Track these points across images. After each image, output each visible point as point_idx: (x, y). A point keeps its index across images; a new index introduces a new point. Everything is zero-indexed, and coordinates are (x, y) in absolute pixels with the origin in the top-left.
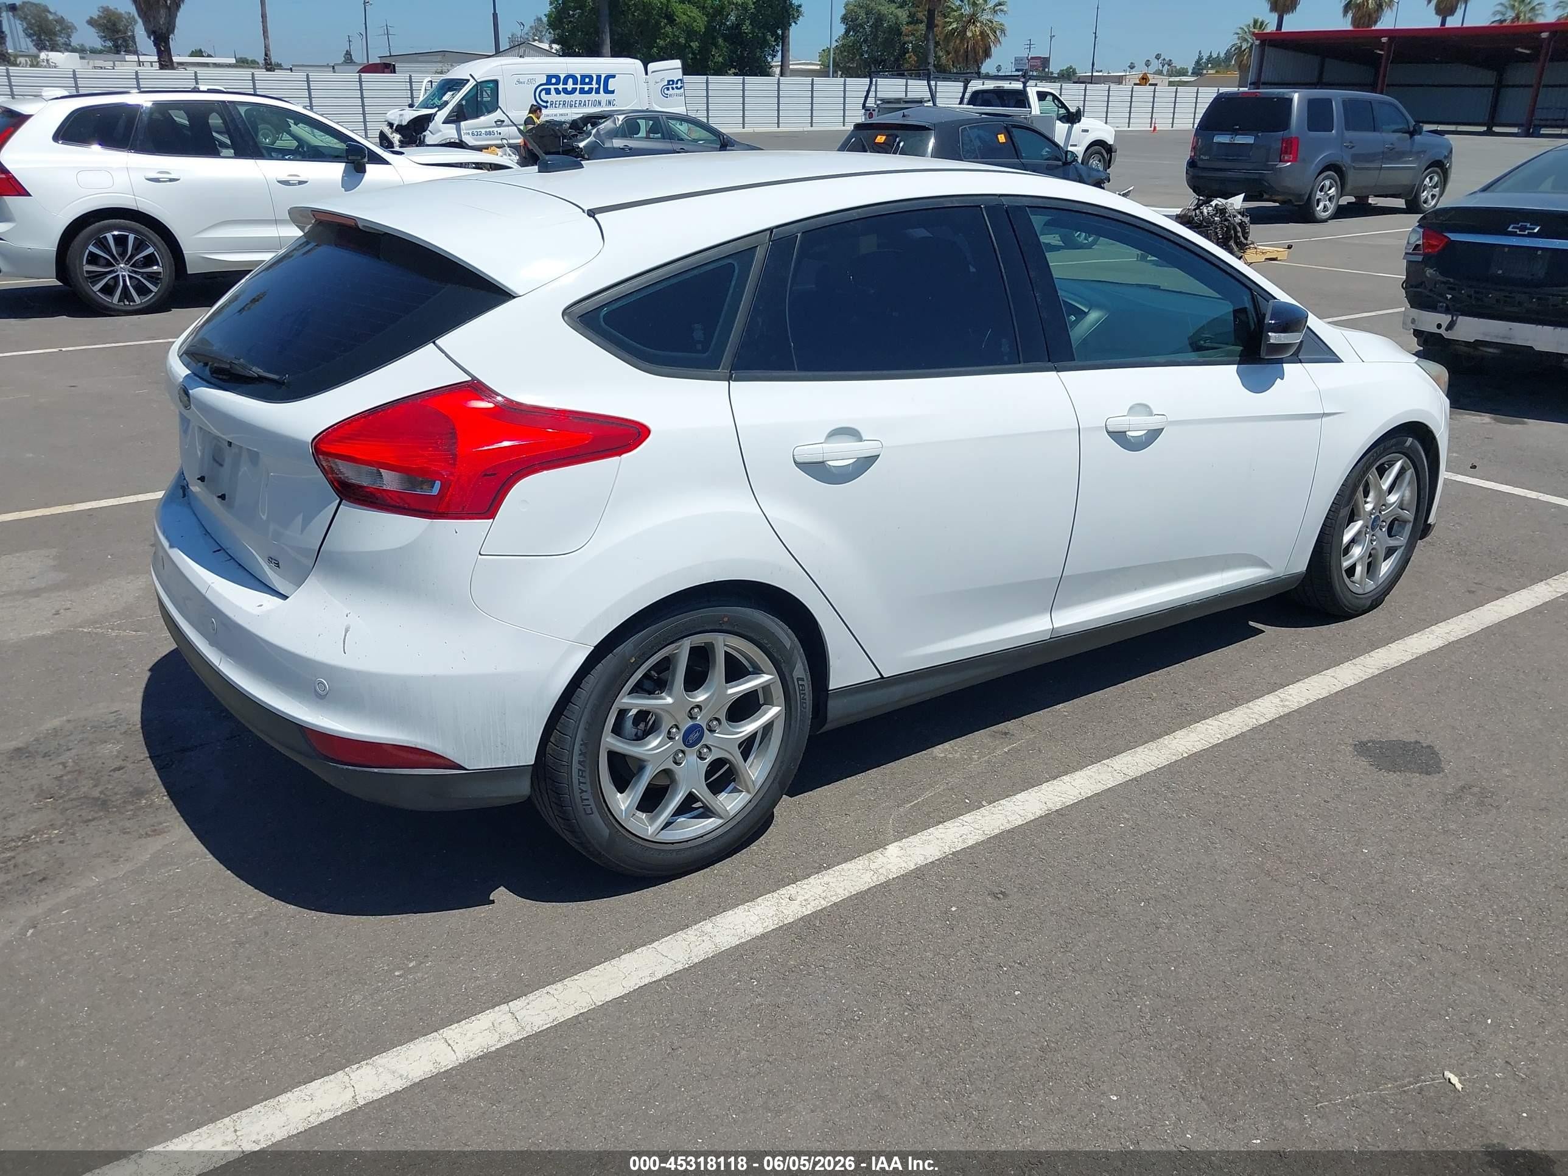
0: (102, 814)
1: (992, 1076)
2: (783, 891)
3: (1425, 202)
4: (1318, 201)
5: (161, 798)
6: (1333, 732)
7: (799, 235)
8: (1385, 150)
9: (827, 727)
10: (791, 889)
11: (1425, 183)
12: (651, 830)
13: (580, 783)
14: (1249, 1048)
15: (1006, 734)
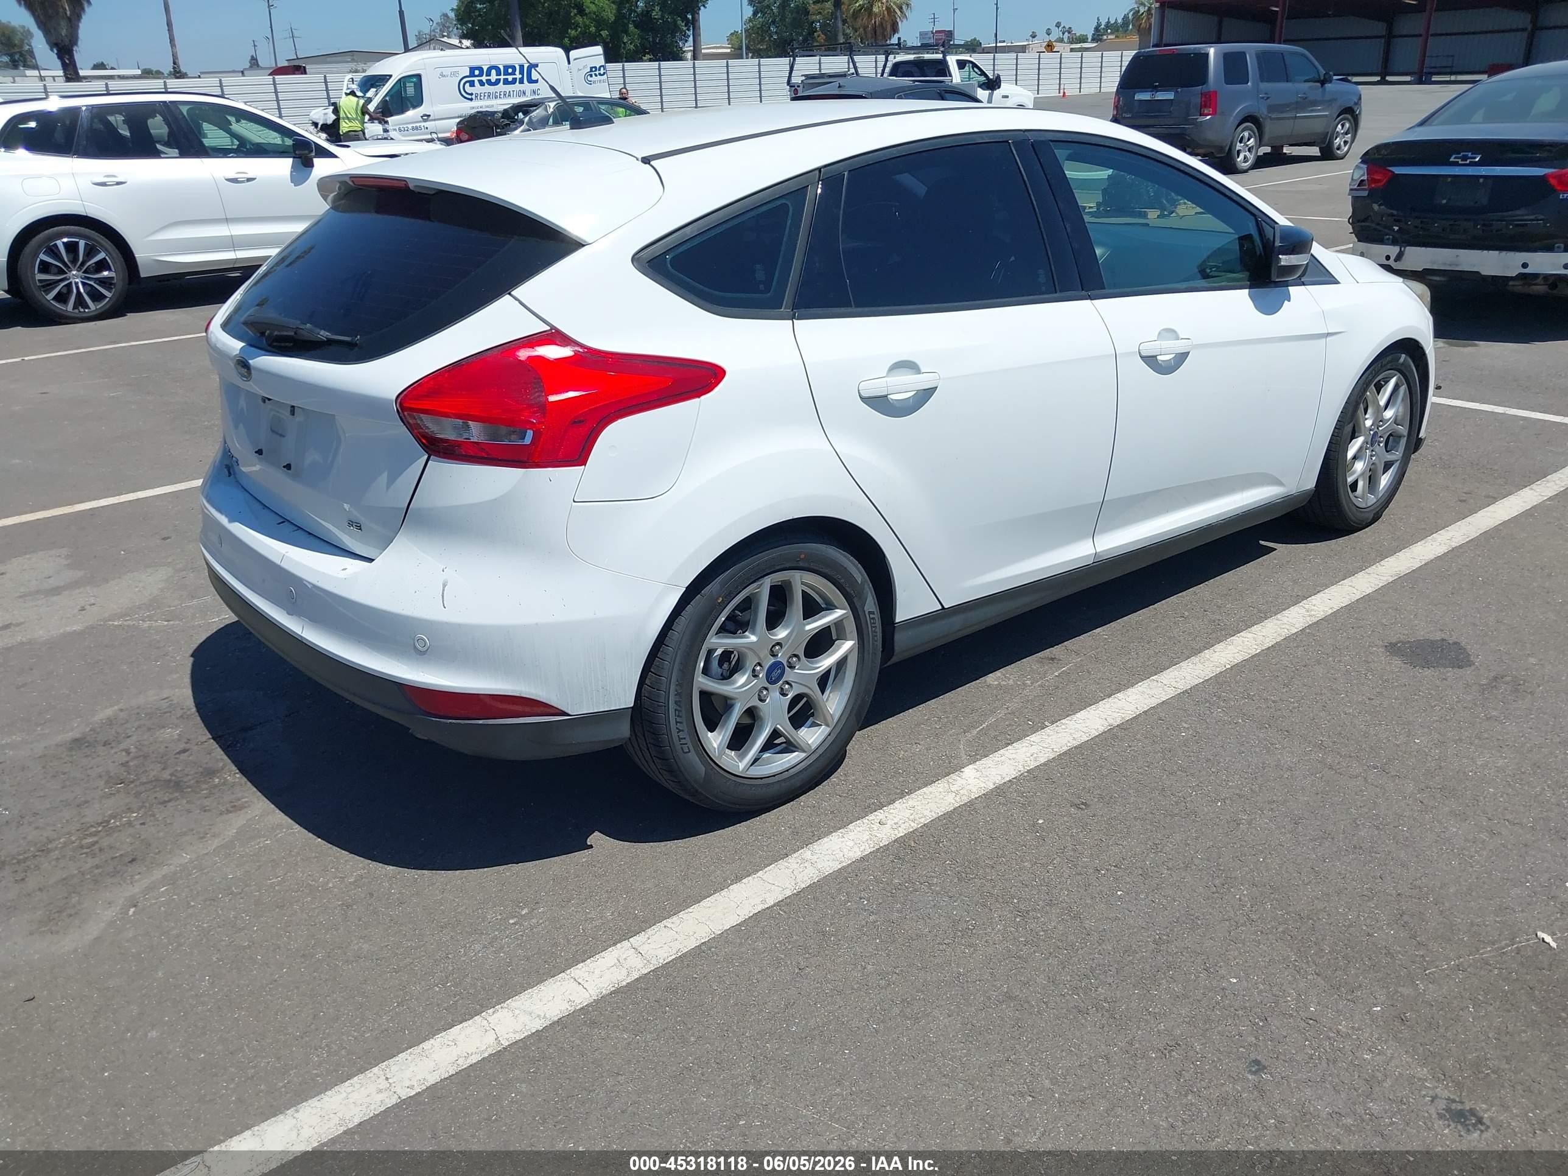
0: (177, 794)
1: (1114, 970)
2: (871, 817)
3: (1338, 149)
4: (1239, 152)
5: (232, 775)
6: (1362, 636)
7: (846, 173)
8: (1299, 99)
9: (894, 660)
10: (879, 815)
11: (1337, 130)
12: (742, 765)
13: (677, 722)
14: (1350, 926)
15: (1052, 659)
